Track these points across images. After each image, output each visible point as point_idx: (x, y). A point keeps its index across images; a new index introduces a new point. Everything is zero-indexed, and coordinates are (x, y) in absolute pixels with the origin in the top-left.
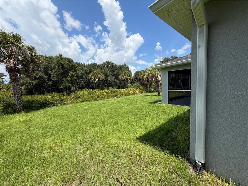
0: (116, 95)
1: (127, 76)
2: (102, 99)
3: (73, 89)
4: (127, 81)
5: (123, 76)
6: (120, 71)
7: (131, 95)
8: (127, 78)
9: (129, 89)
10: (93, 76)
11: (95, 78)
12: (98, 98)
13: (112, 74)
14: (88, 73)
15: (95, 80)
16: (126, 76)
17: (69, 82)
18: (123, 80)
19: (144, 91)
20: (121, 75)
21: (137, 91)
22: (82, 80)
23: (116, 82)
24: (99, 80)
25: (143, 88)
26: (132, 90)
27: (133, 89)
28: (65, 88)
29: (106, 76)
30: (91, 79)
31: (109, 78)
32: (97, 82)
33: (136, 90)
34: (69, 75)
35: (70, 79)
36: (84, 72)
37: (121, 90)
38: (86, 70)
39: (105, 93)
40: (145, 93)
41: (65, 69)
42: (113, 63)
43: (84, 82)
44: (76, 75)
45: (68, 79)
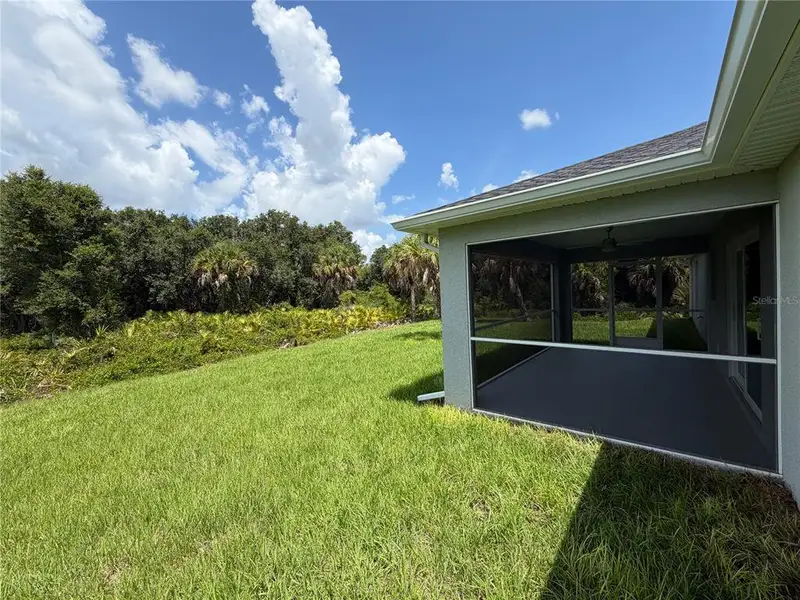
0: (290, 338)
1: (341, 263)
2: (220, 359)
3: (89, 316)
4: (344, 279)
5: (328, 263)
6: (320, 245)
7: (351, 330)
8: (342, 270)
9: (344, 308)
10: (206, 261)
11: (214, 270)
12: (204, 352)
13: (290, 254)
14: (188, 252)
15: (215, 277)
16: (338, 262)
17: (74, 290)
18: (329, 277)
19: (398, 314)
20: (322, 260)
21: (373, 318)
22: (167, 279)
23: (306, 285)
24: (232, 277)
25: (396, 304)
26: (357, 313)
27: (361, 311)
28: (54, 313)
29: (266, 262)
30: (199, 272)
31: (277, 270)
32: (223, 286)
33: (370, 315)
34: (71, 259)
35: (75, 273)
36: (175, 248)
37: (317, 315)
38: (183, 242)
39: (248, 330)
40: (403, 322)
41: (54, 230)
42: (296, 219)
43: (177, 286)
44: (111, 257)
45: (68, 273)
